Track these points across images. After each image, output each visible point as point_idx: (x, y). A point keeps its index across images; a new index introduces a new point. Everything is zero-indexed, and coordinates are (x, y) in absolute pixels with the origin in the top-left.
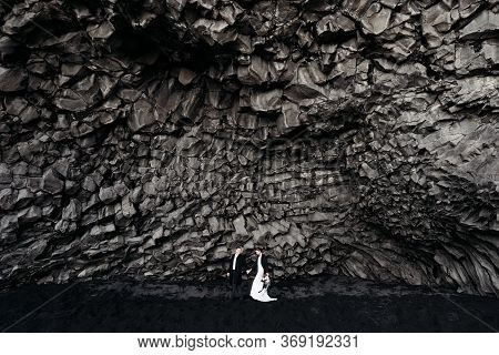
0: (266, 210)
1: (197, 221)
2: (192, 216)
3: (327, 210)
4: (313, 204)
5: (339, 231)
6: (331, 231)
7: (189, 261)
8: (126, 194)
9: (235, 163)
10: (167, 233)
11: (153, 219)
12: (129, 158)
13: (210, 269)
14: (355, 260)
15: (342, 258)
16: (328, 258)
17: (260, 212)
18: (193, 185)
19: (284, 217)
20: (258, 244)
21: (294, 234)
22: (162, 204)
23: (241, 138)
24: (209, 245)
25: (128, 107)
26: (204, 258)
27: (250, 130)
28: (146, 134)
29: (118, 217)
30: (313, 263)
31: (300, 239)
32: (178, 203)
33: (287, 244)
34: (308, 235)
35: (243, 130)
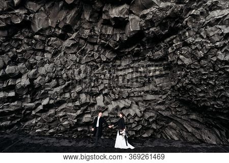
0: (117, 92)
1: (72, 95)
2: (70, 92)
3: (155, 93)
4: (146, 89)
5: (162, 107)
6: (157, 107)
7: (66, 123)
8: (25, 72)
9: (98, 60)
10: (52, 102)
11: (43, 91)
12: (30, 50)
13: (79, 129)
14: (171, 128)
15: (163, 127)
16: (154, 126)
17: (113, 93)
18: (71, 71)
19: (128, 97)
20: (111, 113)
21: (134, 108)
22: (50, 81)
23: (102, 41)
24: (79, 112)
25: (32, 15)
26: (76, 121)
27: (108, 35)
28: (42, 35)
29: (18, 87)
30: (145, 129)
31: (138, 111)
32: (61, 81)
33: (129, 115)
34: (143, 109)
35: (104, 35)
